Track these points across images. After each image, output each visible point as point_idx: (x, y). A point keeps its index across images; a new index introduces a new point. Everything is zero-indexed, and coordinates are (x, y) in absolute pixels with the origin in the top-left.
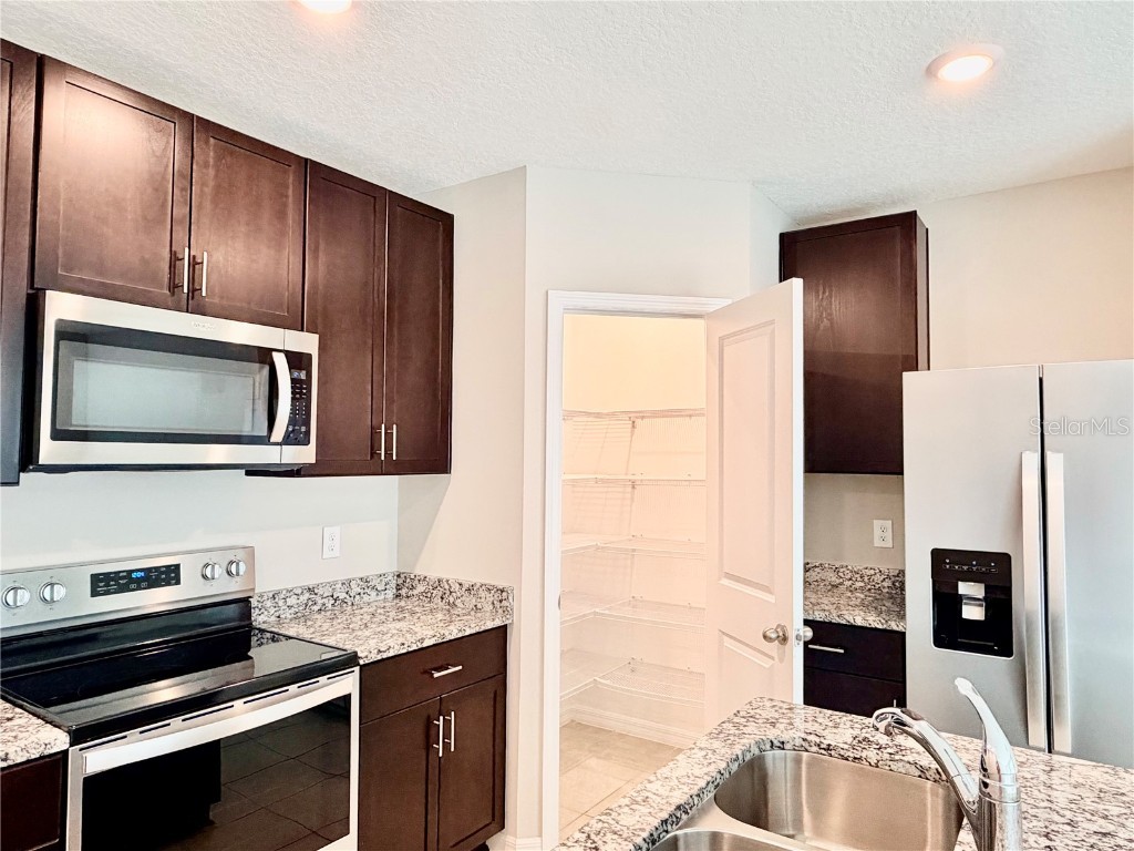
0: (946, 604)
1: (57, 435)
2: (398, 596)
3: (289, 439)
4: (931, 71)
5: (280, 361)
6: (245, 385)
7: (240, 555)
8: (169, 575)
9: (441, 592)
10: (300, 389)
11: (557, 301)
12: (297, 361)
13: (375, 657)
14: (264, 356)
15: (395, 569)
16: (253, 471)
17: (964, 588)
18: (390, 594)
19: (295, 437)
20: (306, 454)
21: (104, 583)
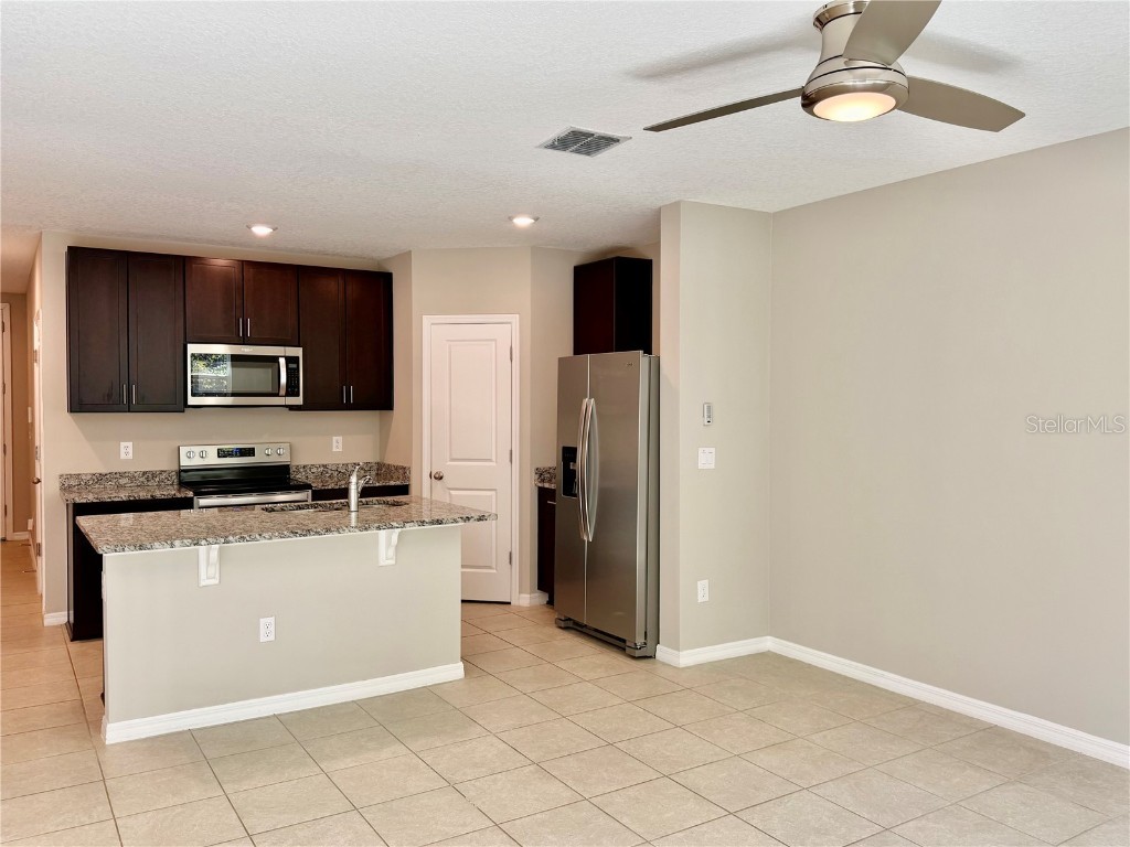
1: (193, 395)
2: (377, 474)
3: (288, 394)
5: (282, 361)
7: (282, 446)
8: (249, 452)
9: (389, 471)
10: (292, 370)
11: (427, 320)
12: (291, 360)
13: (320, 486)
14: (275, 359)
15: (378, 460)
19: (292, 390)
20: (299, 400)
21: (224, 453)
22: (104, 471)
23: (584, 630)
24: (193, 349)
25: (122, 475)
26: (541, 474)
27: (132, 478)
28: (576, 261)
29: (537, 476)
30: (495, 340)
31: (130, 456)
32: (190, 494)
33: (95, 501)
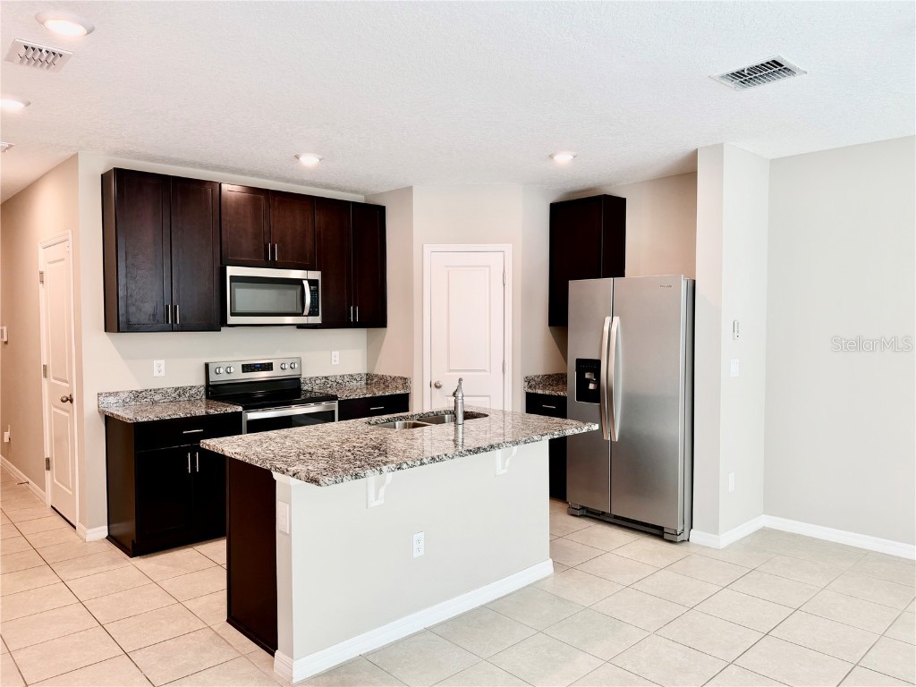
0: (582, 383)
1: (232, 314)
2: (367, 384)
3: (310, 314)
4: (551, 157)
5: (306, 283)
6: (293, 293)
7: (295, 360)
8: (268, 367)
9: (383, 381)
10: (314, 293)
11: (427, 248)
12: (312, 283)
13: (344, 398)
14: (299, 282)
15: (366, 372)
16: (300, 326)
17: (587, 376)
18: (363, 383)
19: (313, 313)
20: (318, 320)
21: (247, 368)
22: (139, 389)
23: (601, 517)
24: (232, 271)
25: (156, 391)
26: (528, 380)
27: (165, 393)
28: (554, 198)
29: (526, 383)
30: (489, 266)
31: (163, 374)
32: (240, 409)
33: (155, 419)
